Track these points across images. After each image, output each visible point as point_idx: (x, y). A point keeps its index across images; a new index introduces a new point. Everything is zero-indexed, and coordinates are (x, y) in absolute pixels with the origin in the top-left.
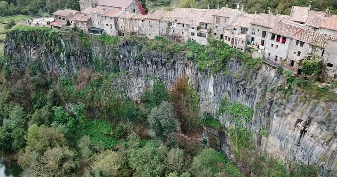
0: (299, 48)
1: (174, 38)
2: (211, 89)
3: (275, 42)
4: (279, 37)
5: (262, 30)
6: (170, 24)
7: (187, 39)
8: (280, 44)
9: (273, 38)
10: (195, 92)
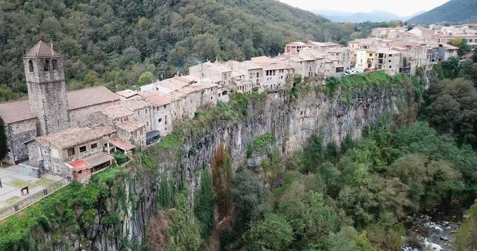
0: (282, 74)
1: (206, 106)
2: (239, 142)
3: (269, 76)
4: (271, 71)
5: (256, 72)
6: (203, 92)
7: (215, 103)
8: (272, 76)
9: (267, 74)
10: (228, 155)
